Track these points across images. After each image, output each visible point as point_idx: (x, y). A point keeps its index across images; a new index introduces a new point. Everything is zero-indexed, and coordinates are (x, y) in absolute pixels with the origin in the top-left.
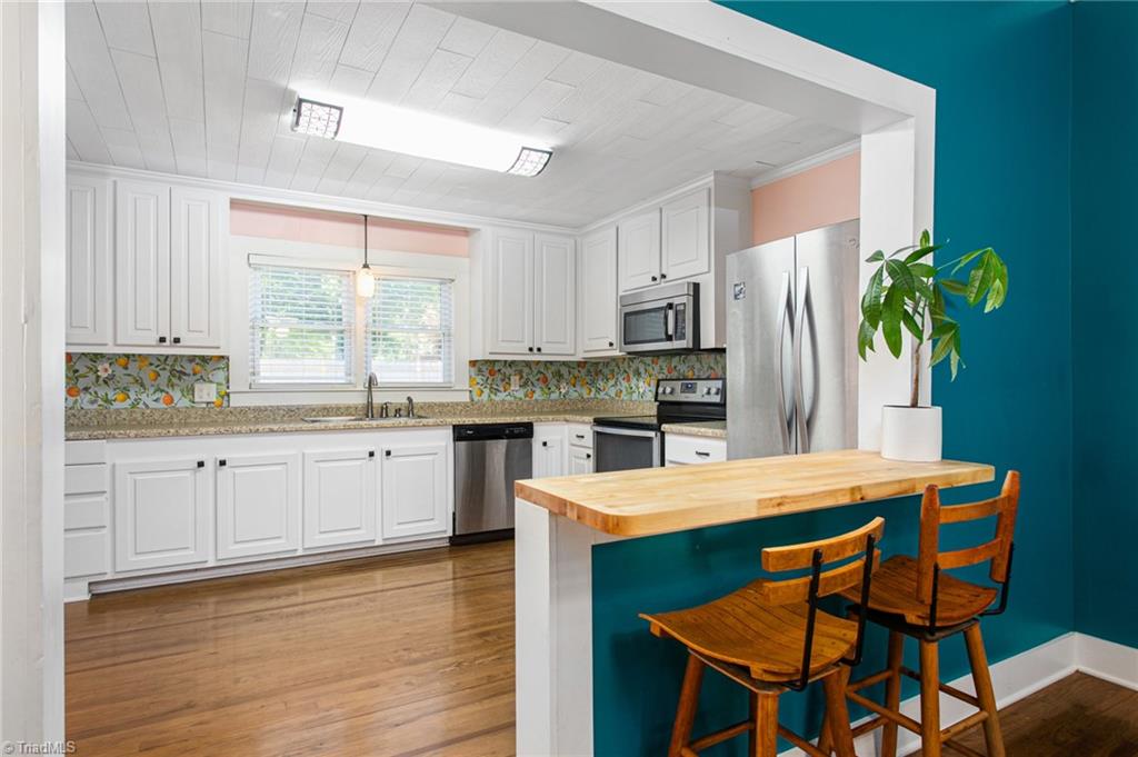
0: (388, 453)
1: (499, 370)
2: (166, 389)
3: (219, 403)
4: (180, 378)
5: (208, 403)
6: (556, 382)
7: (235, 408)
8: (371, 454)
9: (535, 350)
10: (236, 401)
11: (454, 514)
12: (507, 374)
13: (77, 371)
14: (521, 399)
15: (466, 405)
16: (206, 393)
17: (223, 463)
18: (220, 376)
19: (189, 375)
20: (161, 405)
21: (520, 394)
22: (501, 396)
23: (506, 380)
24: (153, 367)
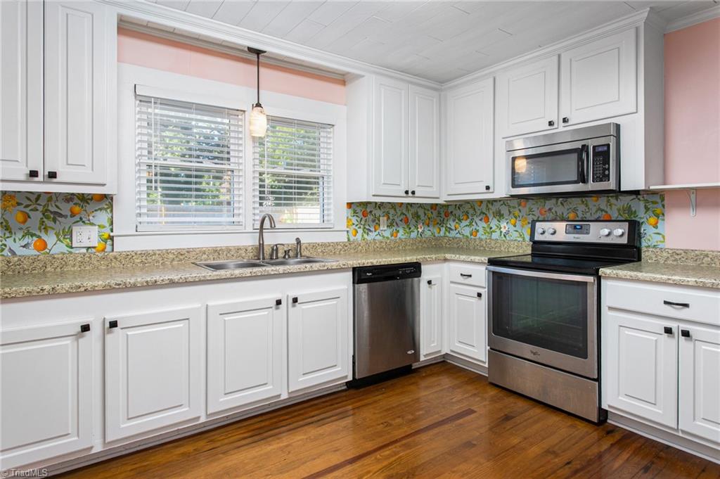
0: (295, 300)
1: (371, 212)
2: (38, 233)
3: (100, 246)
4: (55, 220)
5: (88, 248)
6: (415, 223)
7: (120, 253)
8: (278, 303)
9: (410, 194)
10: (121, 246)
11: (354, 357)
12: (377, 215)
14: (388, 238)
15: (344, 245)
16: (86, 236)
17: (114, 324)
18: (102, 217)
19: (65, 217)
20: (32, 252)
21: (387, 233)
22: (372, 235)
23: (376, 221)
24: (21, 208)
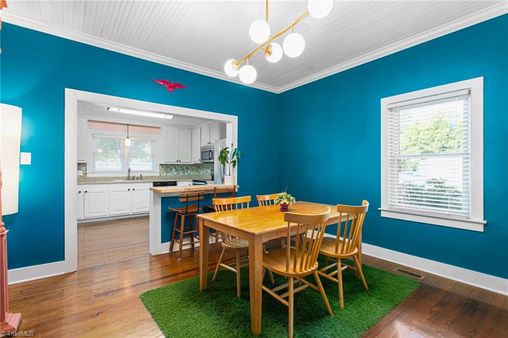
0: (134, 190)
1: (169, 167)
3: (83, 176)
5: (80, 176)
6: (186, 170)
7: (88, 177)
8: (129, 190)
9: (179, 161)
10: (88, 175)
12: (171, 168)
14: (175, 175)
15: (158, 177)
16: (80, 173)
17: (86, 192)
18: (84, 168)
21: (175, 173)
22: (169, 174)
23: (171, 170)
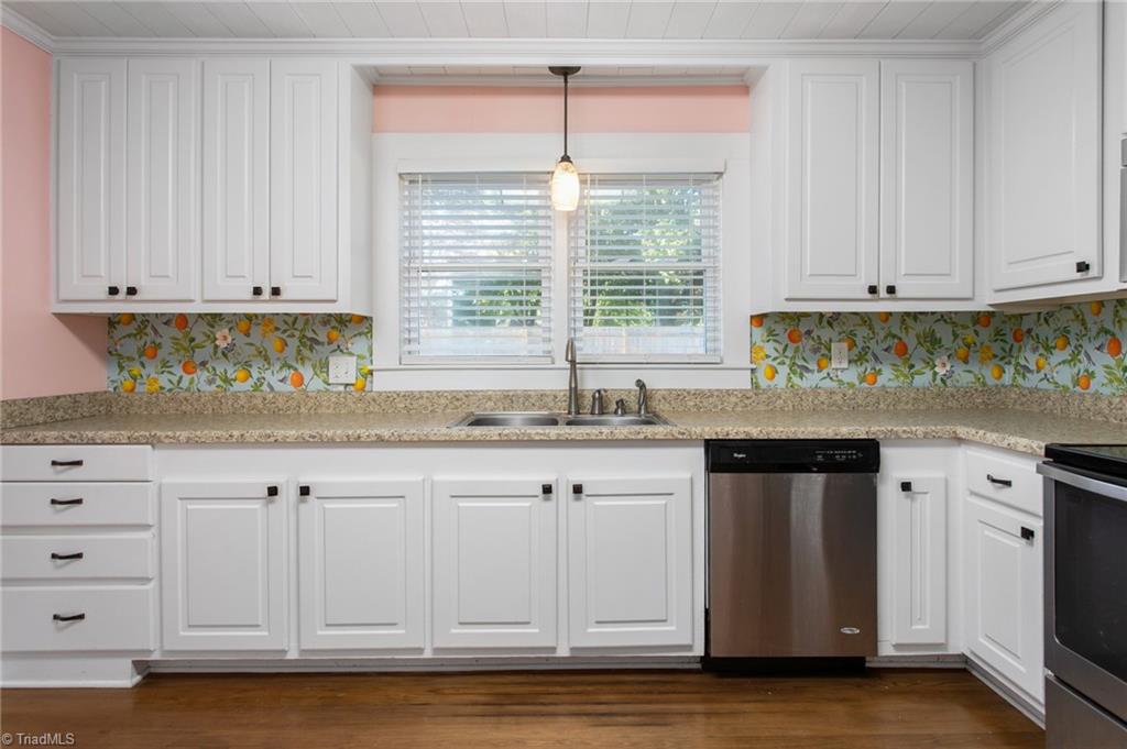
0: (578, 490)
1: (809, 333)
2: (294, 364)
3: (359, 385)
4: (311, 349)
5: (347, 385)
6: (925, 355)
7: (380, 393)
8: (547, 490)
9: (883, 293)
10: (381, 383)
11: (707, 612)
12: (825, 339)
13: (193, 340)
14: (851, 385)
15: (744, 395)
16: (343, 369)
17: (305, 491)
18: (359, 346)
19: (322, 344)
20: (288, 387)
21: (851, 375)
22: (812, 379)
23: (823, 351)
24: (279, 333)
